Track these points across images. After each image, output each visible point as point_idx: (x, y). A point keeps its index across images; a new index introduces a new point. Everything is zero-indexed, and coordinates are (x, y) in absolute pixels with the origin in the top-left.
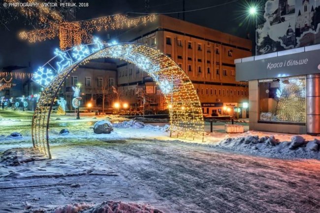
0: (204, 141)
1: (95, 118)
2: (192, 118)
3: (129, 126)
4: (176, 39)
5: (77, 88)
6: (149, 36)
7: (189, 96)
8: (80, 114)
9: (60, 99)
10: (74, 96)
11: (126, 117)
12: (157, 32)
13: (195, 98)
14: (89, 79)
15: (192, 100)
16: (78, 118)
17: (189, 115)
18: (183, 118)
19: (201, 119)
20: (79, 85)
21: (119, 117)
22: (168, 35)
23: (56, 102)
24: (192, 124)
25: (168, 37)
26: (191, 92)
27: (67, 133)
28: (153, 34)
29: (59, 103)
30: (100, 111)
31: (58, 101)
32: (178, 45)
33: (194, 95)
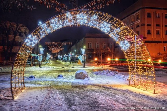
0: (155, 92)
1: (94, 67)
2: (145, 71)
3: (105, 74)
4: (155, 13)
5: (83, 49)
6: (135, 13)
7: (141, 52)
8: (85, 64)
9: (79, 56)
10: (82, 54)
11: (114, 67)
12: (140, 10)
13: (146, 54)
14: (91, 44)
15: (144, 55)
16: (84, 67)
17: (143, 68)
18: (139, 71)
19: (152, 72)
20: (85, 47)
21: (109, 67)
22: (148, 11)
23: (77, 57)
24: (145, 76)
25: (148, 12)
26: (142, 48)
27: (61, 77)
28: (138, 12)
29: (79, 58)
30: (100, 63)
31: (78, 56)
32: (157, 17)
33: (145, 50)
